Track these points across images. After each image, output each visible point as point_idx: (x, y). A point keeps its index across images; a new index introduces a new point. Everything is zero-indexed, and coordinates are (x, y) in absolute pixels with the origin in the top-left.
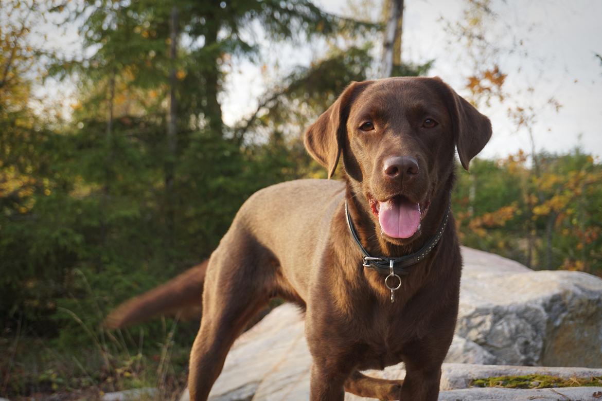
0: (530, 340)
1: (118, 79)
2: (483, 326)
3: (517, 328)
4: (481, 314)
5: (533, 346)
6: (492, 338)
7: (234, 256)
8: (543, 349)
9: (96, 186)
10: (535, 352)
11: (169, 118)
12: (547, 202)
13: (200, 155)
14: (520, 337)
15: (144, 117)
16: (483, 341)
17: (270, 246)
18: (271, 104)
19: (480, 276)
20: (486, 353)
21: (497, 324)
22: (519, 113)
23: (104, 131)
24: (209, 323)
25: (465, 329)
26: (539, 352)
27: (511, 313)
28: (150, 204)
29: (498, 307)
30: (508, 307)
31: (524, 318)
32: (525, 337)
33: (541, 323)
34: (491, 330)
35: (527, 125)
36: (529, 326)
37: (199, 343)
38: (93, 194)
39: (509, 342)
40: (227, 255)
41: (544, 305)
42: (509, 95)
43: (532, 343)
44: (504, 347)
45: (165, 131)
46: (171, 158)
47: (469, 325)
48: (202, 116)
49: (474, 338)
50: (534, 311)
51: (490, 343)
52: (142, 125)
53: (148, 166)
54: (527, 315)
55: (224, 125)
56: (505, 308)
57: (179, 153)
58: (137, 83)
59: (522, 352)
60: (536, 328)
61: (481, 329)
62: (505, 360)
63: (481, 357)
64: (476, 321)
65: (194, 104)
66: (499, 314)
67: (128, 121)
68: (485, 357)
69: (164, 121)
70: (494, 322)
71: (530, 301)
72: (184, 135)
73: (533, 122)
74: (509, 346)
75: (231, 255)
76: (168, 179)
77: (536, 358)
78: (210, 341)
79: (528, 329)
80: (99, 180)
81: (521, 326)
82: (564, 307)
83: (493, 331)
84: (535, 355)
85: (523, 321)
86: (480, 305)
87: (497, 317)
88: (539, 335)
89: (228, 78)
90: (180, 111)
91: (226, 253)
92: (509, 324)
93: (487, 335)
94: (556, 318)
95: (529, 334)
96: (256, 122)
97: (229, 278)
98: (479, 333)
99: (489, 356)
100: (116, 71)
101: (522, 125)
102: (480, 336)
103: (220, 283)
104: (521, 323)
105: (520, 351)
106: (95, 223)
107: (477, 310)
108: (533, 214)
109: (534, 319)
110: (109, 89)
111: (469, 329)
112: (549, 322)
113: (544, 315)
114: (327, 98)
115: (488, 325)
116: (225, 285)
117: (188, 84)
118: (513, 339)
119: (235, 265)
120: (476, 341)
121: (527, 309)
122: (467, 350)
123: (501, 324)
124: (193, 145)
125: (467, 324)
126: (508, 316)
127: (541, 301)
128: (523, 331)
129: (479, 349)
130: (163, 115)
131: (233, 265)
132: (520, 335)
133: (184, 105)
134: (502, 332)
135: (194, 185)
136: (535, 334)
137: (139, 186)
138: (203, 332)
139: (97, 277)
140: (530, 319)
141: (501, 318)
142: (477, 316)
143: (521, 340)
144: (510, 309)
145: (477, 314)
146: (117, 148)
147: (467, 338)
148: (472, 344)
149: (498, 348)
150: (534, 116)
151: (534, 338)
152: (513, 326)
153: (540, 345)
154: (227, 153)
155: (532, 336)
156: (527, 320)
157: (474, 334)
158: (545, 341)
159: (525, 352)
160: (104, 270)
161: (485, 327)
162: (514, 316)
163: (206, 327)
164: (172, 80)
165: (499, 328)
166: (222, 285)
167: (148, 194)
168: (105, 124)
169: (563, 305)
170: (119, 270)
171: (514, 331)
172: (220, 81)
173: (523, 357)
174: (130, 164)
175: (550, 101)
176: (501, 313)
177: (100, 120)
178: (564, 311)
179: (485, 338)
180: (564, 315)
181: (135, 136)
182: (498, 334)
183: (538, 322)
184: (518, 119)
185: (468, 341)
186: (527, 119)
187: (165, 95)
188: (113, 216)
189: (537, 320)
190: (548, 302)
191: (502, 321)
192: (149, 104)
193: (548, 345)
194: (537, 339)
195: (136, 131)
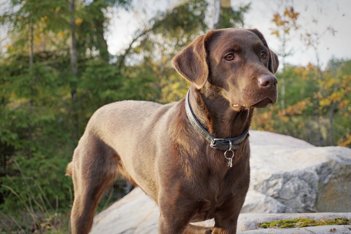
0: (307, 193)
1: (35, 26)
2: (277, 186)
3: (299, 187)
4: (276, 178)
5: (309, 198)
6: (283, 193)
7: (90, 153)
8: (317, 199)
9: (24, 100)
10: (311, 201)
11: (72, 52)
12: (329, 97)
13: (93, 76)
14: (301, 192)
15: (55, 51)
16: (277, 195)
17: (113, 146)
18: (141, 39)
19: (276, 152)
20: (279, 203)
21: (286, 184)
22: (307, 38)
23: (28, 62)
24: (79, 197)
25: (265, 188)
26: (314, 201)
27: (295, 177)
28: (63, 110)
29: (286, 173)
30: (293, 172)
31: (303, 179)
32: (304, 192)
33: (315, 182)
34: (282, 188)
35: (313, 46)
36: (307, 185)
37: (75, 211)
38: (22, 106)
39: (294, 195)
40: (85, 153)
41: (316, 170)
42: (300, 26)
43: (309, 195)
44: (291, 199)
45: (69, 60)
46: (74, 79)
47: (268, 186)
48: (94, 48)
49: (271, 194)
50: (310, 174)
51: (282, 197)
52: (54, 57)
53: (59, 85)
54: (305, 177)
55: (109, 54)
56: (291, 174)
57: (79, 75)
58: (49, 28)
59: (303, 201)
60: (311, 186)
61: (275, 188)
62: (292, 207)
63: (276, 206)
64: (272, 183)
65: (88, 41)
66: (287, 178)
67: (44, 55)
68: (278, 206)
69: (69, 54)
70: (284, 183)
71: (307, 168)
72: (82, 62)
73: (318, 43)
74: (294, 198)
75: (88, 153)
76: (73, 93)
77: (312, 205)
78: (81, 209)
79: (306, 187)
80: (26, 96)
81: (302, 185)
82: (330, 171)
83: (284, 189)
84: (311, 203)
85: (303, 181)
86: (274, 172)
87: (286, 179)
88: (313, 190)
89: (111, 22)
90: (79, 46)
91: (84, 151)
92: (293, 184)
93: (280, 191)
94: (325, 178)
95: (307, 189)
96: (131, 51)
97: (88, 168)
98: (275, 191)
99: (281, 205)
100: (34, 22)
101: (310, 46)
102: (275, 193)
103: (83, 171)
104: (301, 183)
105: (301, 201)
106: (25, 125)
107: (273, 176)
108: (320, 106)
109: (310, 180)
110: (30, 34)
111: (268, 188)
112: (320, 181)
113: (317, 177)
114: (179, 33)
115: (280, 185)
116: (86, 173)
117: (84, 27)
118: (296, 193)
119: (92, 160)
120: (272, 196)
121: (305, 174)
122: (267, 202)
123: (289, 184)
124: (88, 69)
125: (266, 185)
126: (293, 179)
127: (314, 168)
128: (303, 188)
129: (274, 201)
130: (68, 50)
131: (90, 159)
132: (301, 191)
133: (81, 42)
134: (289, 189)
135: (91, 96)
136: (310, 189)
137: (53, 98)
138: (76, 203)
139: (28, 162)
140: (307, 180)
141: (288, 180)
142: (273, 180)
143: (302, 194)
144: (294, 174)
145: (273, 178)
146: (38, 74)
147: (267, 194)
148: (270, 198)
149: (287, 200)
150: (318, 39)
151: (310, 192)
152: (296, 185)
153: (314, 196)
154: (112, 74)
155: (309, 190)
156: (305, 181)
157: (271, 191)
158: (317, 194)
159: (304, 202)
160: (33, 157)
161: (278, 186)
162: (297, 178)
163: (77, 200)
164: (73, 26)
165: (287, 186)
166: (84, 173)
167: (60, 104)
168: (28, 57)
169: (329, 169)
170: (43, 156)
171: (297, 188)
172: (105, 24)
173: (303, 205)
174: (47, 84)
175: (329, 28)
176: (288, 177)
177: (24, 55)
178: (330, 173)
179: (279, 194)
180: (330, 176)
181: (49, 65)
182: (286, 190)
183: (313, 181)
184: (307, 42)
185: (267, 196)
186: (313, 41)
187: (68, 35)
188: (36, 120)
189: (312, 180)
190: (319, 168)
191: (289, 182)
192: (57, 42)
193: (320, 196)
194: (312, 193)
195: (49, 61)
